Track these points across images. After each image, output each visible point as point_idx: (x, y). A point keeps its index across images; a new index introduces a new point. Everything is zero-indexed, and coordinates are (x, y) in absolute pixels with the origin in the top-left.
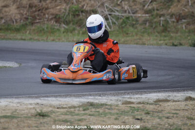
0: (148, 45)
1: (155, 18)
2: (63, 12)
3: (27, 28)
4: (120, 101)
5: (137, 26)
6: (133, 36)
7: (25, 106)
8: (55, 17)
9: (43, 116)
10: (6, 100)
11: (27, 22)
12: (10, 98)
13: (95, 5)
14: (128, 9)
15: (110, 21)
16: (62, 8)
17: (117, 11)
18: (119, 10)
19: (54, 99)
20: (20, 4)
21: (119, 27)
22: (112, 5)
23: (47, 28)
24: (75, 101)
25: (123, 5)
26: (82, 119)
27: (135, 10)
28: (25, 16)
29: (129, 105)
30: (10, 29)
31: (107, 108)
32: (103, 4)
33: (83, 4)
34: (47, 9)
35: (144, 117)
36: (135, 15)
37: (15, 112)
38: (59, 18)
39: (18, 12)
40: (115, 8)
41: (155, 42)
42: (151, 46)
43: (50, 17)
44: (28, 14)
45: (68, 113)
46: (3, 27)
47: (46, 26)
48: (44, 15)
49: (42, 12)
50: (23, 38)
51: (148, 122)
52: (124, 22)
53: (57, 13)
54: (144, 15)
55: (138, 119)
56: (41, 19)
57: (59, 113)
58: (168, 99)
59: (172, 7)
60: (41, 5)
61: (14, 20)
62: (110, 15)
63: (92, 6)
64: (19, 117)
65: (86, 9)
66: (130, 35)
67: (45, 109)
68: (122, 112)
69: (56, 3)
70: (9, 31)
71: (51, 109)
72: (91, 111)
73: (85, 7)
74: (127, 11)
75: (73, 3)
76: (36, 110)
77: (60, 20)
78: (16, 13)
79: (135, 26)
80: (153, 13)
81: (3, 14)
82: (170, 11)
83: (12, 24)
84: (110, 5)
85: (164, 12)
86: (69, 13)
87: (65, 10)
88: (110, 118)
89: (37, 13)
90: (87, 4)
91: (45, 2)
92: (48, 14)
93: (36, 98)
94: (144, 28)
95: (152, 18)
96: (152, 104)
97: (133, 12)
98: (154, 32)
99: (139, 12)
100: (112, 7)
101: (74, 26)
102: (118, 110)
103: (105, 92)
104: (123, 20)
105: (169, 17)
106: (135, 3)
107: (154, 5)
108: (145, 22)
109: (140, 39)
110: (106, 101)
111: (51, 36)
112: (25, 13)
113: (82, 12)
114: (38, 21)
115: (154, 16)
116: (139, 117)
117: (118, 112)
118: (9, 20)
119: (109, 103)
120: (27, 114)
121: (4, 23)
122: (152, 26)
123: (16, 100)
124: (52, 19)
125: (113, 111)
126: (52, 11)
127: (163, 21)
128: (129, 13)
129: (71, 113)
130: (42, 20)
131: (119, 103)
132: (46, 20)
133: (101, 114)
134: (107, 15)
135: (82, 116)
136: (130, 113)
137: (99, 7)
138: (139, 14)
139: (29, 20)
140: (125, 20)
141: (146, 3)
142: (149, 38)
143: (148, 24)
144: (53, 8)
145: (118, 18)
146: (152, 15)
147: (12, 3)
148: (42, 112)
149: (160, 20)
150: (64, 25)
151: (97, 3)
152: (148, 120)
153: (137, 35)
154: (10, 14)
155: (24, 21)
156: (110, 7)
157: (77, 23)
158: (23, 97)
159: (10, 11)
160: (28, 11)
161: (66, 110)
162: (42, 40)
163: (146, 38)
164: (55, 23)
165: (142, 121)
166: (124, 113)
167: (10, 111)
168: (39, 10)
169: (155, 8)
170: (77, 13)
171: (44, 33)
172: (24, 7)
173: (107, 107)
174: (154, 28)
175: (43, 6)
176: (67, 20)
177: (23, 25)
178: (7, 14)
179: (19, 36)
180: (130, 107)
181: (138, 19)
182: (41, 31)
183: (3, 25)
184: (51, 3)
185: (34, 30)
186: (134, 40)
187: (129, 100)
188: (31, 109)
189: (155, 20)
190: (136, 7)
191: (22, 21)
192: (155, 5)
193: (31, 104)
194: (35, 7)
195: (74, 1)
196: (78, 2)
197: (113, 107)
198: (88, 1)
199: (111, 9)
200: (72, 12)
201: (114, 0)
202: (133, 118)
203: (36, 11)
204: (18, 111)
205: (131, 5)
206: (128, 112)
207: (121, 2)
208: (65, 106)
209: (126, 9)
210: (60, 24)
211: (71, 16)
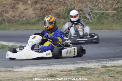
0: (116, 30)
1: (119, 13)
2: (62, 11)
3: (40, 22)
4: (100, 65)
5: (109, 18)
6: (107, 25)
7: (41, 71)
8: (57, 15)
9: (52, 77)
10: (29, 67)
12: (31, 66)
14: (102, 8)
15: (92, 16)
16: (61, 9)
17: (96, 9)
18: (97, 9)
19: (59, 66)
20: (35, 7)
21: (97, 20)
22: (92, 6)
24: (72, 67)
25: (100, 6)
27: (107, 9)
28: (38, 15)
29: (106, 68)
30: (29, 24)
31: (92, 71)
32: (87, 6)
33: (74, 6)
34: (51, 10)
35: (116, 75)
36: (107, 11)
37: (35, 75)
38: (60, 15)
39: (34, 13)
40: (94, 8)
41: (120, 28)
42: (118, 31)
43: (54, 15)
44: (40, 14)
45: (68, 74)
46: (25, 22)
49: (49, 12)
50: (38, 28)
51: (118, 78)
52: (100, 16)
53: (58, 12)
54: (113, 11)
55: (112, 77)
57: (62, 75)
60: (48, 8)
61: (32, 18)
62: (91, 12)
63: (80, 7)
66: (104, 24)
67: (53, 72)
68: (102, 72)
69: (57, 6)
70: (29, 25)
71: (57, 72)
72: (82, 73)
73: (75, 8)
74: (102, 9)
75: (68, 6)
76: (48, 73)
77: (60, 16)
78: (33, 13)
79: (107, 18)
80: (118, 10)
81: (24, 14)
83: (30, 20)
84: (91, 6)
86: (66, 12)
87: (63, 10)
88: (94, 76)
89: (45, 13)
90: (77, 6)
91: (51, 6)
92: (52, 13)
93: (48, 65)
94: (113, 20)
95: (118, 13)
96: (120, 67)
97: (106, 10)
98: (120, 22)
99: (110, 9)
100: (92, 7)
101: (69, 20)
102: (99, 71)
103: (90, 61)
104: (100, 15)
106: (107, 4)
107: (119, 5)
108: (114, 15)
109: (111, 27)
110: (91, 66)
112: (38, 13)
115: (119, 12)
116: (112, 76)
117: (99, 73)
118: (29, 18)
119: (93, 67)
120: (42, 76)
121: (25, 20)
122: (118, 18)
123: (35, 68)
125: (96, 72)
126: (55, 11)
128: (103, 10)
129: (70, 75)
131: (100, 67)
133: (89, 74)
134: (89, 12)
135: (77, 76)
136: (107, 73)
137: (84, 7)
138: (109, 11)
139: (41, 18)
140: (101, 15)
141: (114, 4)
142: (116, 26)
143: (115, 17)
144: (55, 9)
145: (96, 14)
146: (118, 11)
147: (30, 7)
148: (51, 74)
150: (63, 20)
151: (83, 5)
152: (118, 77)
153: (108, 24)
154: (29, 14)
155: (38, 18)
156: (91, 7)
158: (39, 66)
159: (29, 12)
160: (40, 12)
161: (67, 72)
163: (114, 26)
164: (57, 18)
165: (115, 78)
166: (102, 73)
167: (32, 74)
168: (47, 11)
169: (120, 7)
172: (37, 10)
173: (92, 69)
174: (120, 19)
175: (49, 8)
176: (64, 16)
177: (37, 20)
178: (27, 14)
179: (35, 27)
180: (106, 69)
181: (109, 14)
183: (25, 21)
184: (54, 6)
186: (107, 27)
187: (105, 65)
188: (44, 72)
189: (120, 14)
190: (108, 7)
191: (36, 18)
193: (44, 70)
194: (44, 9)
195: (69, 4)
196: (71, 4)
197: (96, 70)
198: (77, 4)
199: (92, 8)
200: (67, 11)
201: (93, 3)
202: (109, 76)
203: (45, 12)
204: (36, 74)
205: (104, 5)
206: (105, 72)
207: (98, 4)
208: (66, 70)
209: (101, 8)
210: (60, 19)
211: (67, 14)
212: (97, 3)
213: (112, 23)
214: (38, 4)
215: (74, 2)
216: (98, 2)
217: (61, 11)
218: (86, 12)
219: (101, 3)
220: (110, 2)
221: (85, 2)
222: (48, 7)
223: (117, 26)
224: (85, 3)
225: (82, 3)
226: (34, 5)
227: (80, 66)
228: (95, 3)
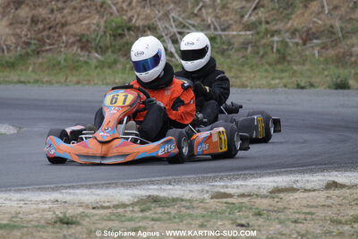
0: (252, 88)
1: (262, 38)
2: (95, 30)
3: (29, 61)
4: (207, 192)
5: (231, 52)
7: (35, 206)
8: (80, 41)
9: (67, 223)
11: (29, 50)
12: (6, 191)
13: (153, 16)
14: (212, 22)
16: (92, 23)
17: (194, 26)
18: (196, 24)
19: (86, 191)
20: (14, 17)
22: (183, 16)
23: (65, 60)
24: (125, 195)
25: (205, 16)
26: (140, 227)
27: (226, 24)
28: (24, 39)
29: (225, 200)
31: (184, 206)
32: (166, 15)
33: (130, 14)
34: (64, 25)
35: (253, 221)
36: (226, 33)
37: (16, 217)
38: (88, 41)
39: (11, 32)
40: (190, 22)
41: (264, 82)
42: (258, 90)
43: (70, 41)
44: (29, 36)
45: (113, 217)
47: (63, 56)
48: (60, 36)
49: (55, 31)
50: (23, 79)
51: (260, 231)
53: (83, 32)
54: (243, 33)
55: (242, 226)
56: (53, 44)
57: (97, 217)
58: (295, 186)
59: (293, 16)
60: (53, 19)
61: (5, 47)
62: (180, 33)
63: (147, 18)
64: (23, 227)
65: (137, 25)
67: (69, 211)
68: (212, 212)
69: (81, 14)
71: (81, 210)
72: (155, 213)
73: (134, 20)
74: (212, 27)
75: (111, 14)
76: (54, 213)
77: (90, 45)
78: (8, 35)
79: (226, 53)
80: (258, 29)
82: (289, 25)
84: (179, 15)
85: (280, 26)
86: (105, 32)
87: (98, 25)
88: (191, 224)
89: (45, 33)
90: (138, 15)
91: (61, 13)
92: (66, 35)
93: (54, 190)
94: (243, 57)
95: (257, 37)
96: (265, 197)
97: (223, 27)
98: (262, 64)
99: (234, 27)
100: (183, 18)
101: (115, 56)
102: (205, 209)
103: (179, 177)
105: (287, 35)
106: (226, 10)
107: (260, 14)
108: (244, 46)
109: (236, 78)
110: (182, 193)
111: (72, 75)
112: (24, 33)
113: (129, 29)
114: (48, 48)
115: (262, 34)
116: (243, 222)
117: (204, 213)
119: (187, 197)
120: (38, 221)
122: (258, 53)
123: (17, 196)
124: (74, 43)
125: (195, 212)
126: (73, 29)
127: (277, 42)
128: (215, 29)
129: (120, 217)
130: (56, 46)
131: (206, 196)
132: (63, 45)
133: (175, 218)
134: (174, 35)
135: (139, 222)
137: (160, 19)
138: (233, 31)
139: (33, 47)
141: (246, 10)
142: (252, 75)
143: (250, 49)
144: (75, 23)
146: (258, 33)
148: (65, 216)
149: (273, 42)
150: (96, 55)
151: (157, 12)
152: (259, 226)
153: (230, 69)
155: (22, 48)
156: (181, 19)
157: (120, 50)
158: (28, 190)
160: (29, 30)
161: (110, 210)
162: (57, 82)
163: (247, 74)
164: (79, 50)
165: (250, 228)
166: (215, 214)
167: (6, 216)
168: (50, 28)
169: (263, 19)
170: (120, 31)
171: (60, 69)
172: (22, 23)
173: (184, 203)
174: (262, 57)
175: (57, 20)
176: (102, 44)
177: (21, 55)
179: (14, 76)
180: (226, 203)
181: (232, 41)
182: (54, 65)
184: (71, 13)
185: (41, 64)
187: (222, 191)
188: (44, 210)
189: (264, 41)
190: (228, 18)
191: (19, 49)
192: (262, 14)
193: (44, 202)
194: (42, 22)
195: (114, 9)
196: (121, 10)
197: (195, 204)
198: (138, 9)
199: (181, 23)
200: (111, 30)
201: (187, 6)
202: (233, 224)
203: (44, 30)
204: (20, 216)
205: (219, 15)
206: (222, 213)
207: (200, 9)
208: (107, 204)
209: (209, 22)
210: (90, 52)
211: (108, 38)
212: (198, 8)
213: (241, 68)
214: (23, 6)
215: (130, 4)
216: (201, 4)
217: (92, 30)
218: (164, 35)
219: (210, 6)
220: (234, 4)
221: (163, 4)
222: (52, 17)
223: (255, 77)
224: (163, 6)
225: (154, 5)
226: (13, 11)
227: (148, 194)
228: (190, 6)
